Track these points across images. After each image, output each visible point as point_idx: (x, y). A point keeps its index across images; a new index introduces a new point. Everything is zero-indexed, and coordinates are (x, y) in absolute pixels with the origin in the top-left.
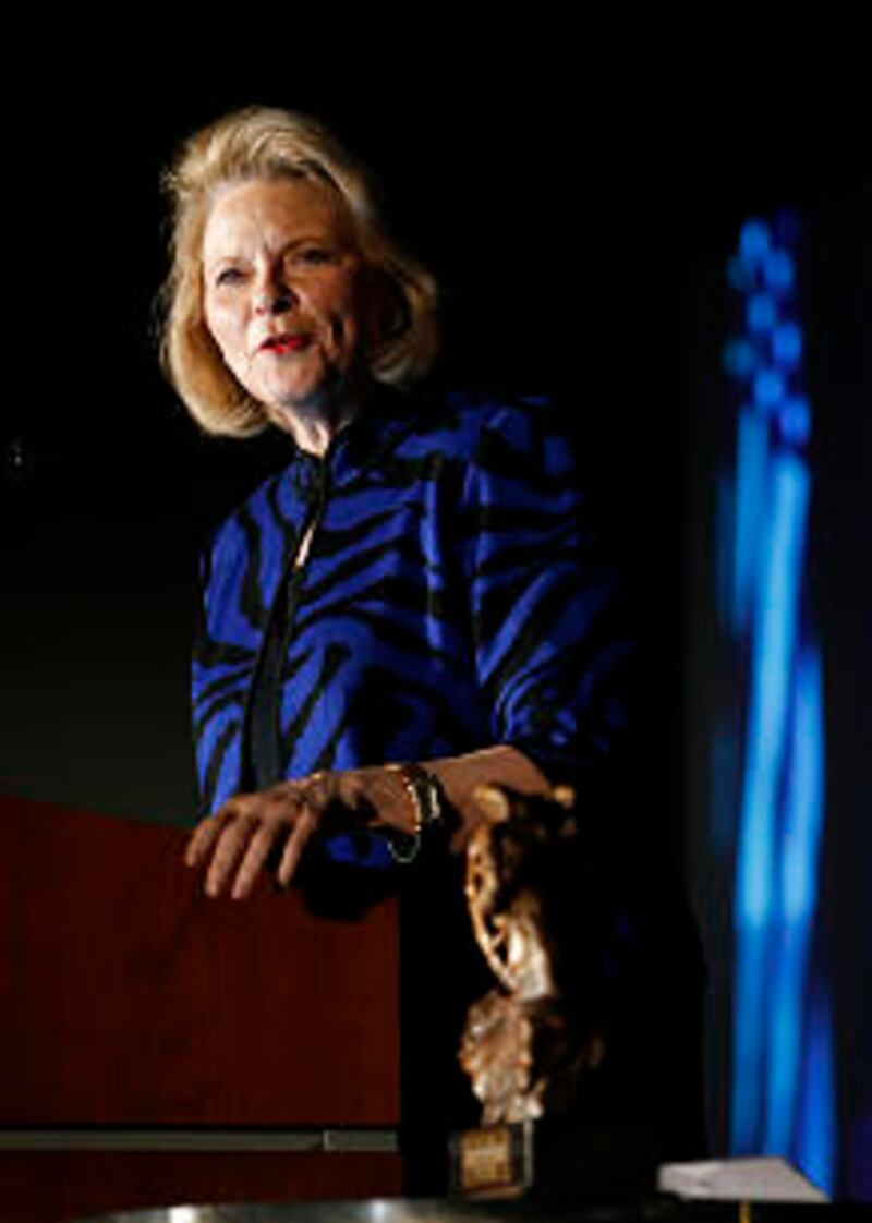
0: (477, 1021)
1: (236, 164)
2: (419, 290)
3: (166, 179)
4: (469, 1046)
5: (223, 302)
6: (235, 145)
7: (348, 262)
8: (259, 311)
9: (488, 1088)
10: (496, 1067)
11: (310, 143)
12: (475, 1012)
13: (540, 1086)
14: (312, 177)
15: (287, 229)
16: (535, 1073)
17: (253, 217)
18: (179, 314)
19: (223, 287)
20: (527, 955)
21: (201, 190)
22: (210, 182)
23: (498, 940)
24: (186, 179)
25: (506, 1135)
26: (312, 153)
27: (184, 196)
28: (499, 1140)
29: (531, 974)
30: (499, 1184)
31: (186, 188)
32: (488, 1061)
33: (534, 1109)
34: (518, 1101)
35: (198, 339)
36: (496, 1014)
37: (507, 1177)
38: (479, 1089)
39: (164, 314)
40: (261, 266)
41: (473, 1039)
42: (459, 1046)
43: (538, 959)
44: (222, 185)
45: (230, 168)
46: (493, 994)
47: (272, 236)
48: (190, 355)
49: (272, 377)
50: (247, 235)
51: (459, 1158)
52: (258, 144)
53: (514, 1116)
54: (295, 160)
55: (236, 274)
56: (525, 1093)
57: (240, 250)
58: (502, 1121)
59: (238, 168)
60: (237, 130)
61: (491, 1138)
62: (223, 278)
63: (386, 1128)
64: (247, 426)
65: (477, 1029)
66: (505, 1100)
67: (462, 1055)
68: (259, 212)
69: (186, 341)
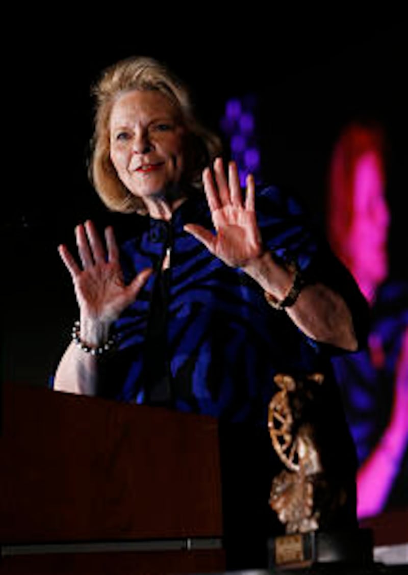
0: (277, 485)
1: (126, 83)
2: (213, 142)
3: (93, 90)
4: (275, 497)
5: (120, 148)
6: (126, 74)
7: (179, 130)
8: (136, 153)
9: (286, 516)
10: (290, 506)
11: (162, 73)
12: (275, 481)
13: (317, 514)
14: (163, 90)
15: (151, 114)
16: (314, 509)
17: (134, 108)
18: (98, 153)
19: (120, 142)
20: (308, 454)
21: (109, 94)
22: (114, 91)
23: (285, 447)
24: (102, 90)
25: (300, 538)
26: (162, 78)
27: (102, 98)
28: (297, 541)
29: (311, 462)
30: (298, 561)
31: (103, 93)
32: (285, 504)
33: (314, 525)
34: (305, 522)
35: (106, 166)
36: (288, 482)
37: (302, 557)
38: (282, 517)
39: (90, 154)
40: (137, 131)
41: (275, 493)
42: (269, 497)
43: (314, 455)
44: (119, 93)
45: (123, 84)
46: (284, 472)
47: (143, 117)
48: (102, 175)
49: (143, 183)
50: (131, 117)
51: (274, 549)
52: (137, 74)
53: (303, 529)
54: (154, 82)
55: (125, 135)
56: (309, 518)
57: (128, 123)
58: (298, 532)
59: (127, 85)
60: (127, 67)
61: (292, 539)
62: (118, 137)
63: (215, 537)
64: (128, 207)
65: (279, 489)
66: (299, 522)
67: (270, 502)
68: (137, 106)
69: (100, 167)
